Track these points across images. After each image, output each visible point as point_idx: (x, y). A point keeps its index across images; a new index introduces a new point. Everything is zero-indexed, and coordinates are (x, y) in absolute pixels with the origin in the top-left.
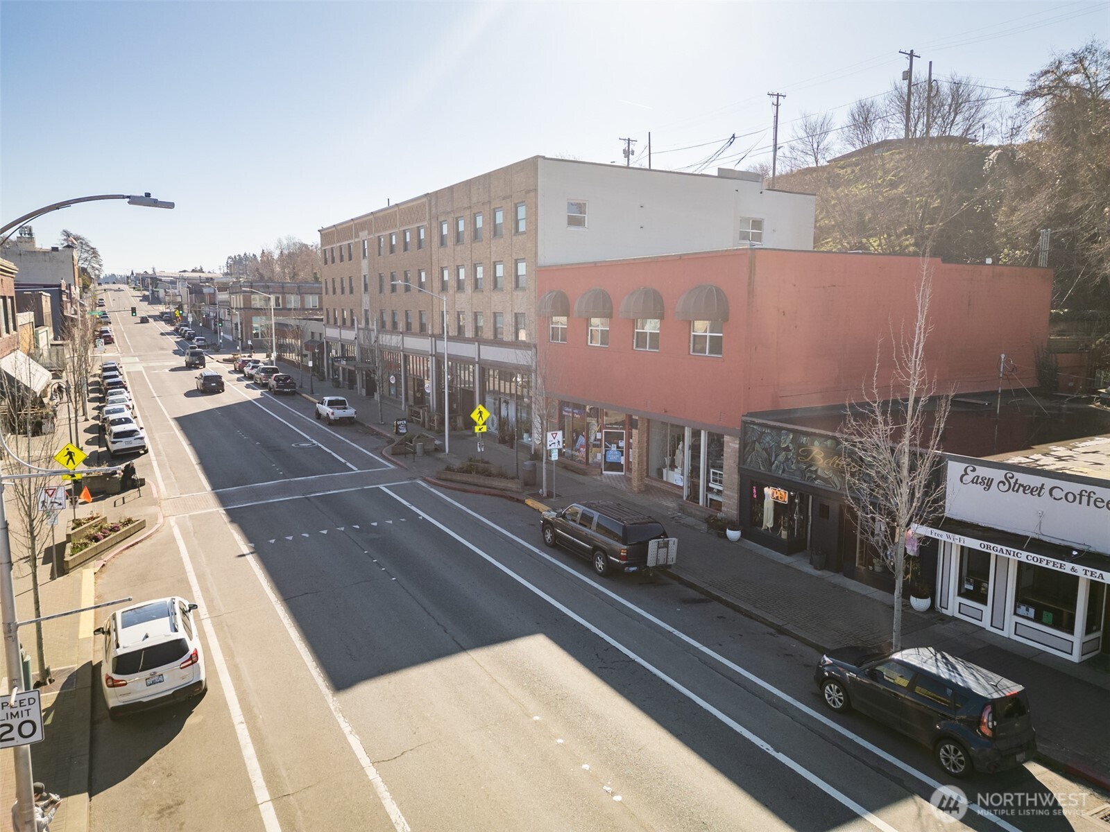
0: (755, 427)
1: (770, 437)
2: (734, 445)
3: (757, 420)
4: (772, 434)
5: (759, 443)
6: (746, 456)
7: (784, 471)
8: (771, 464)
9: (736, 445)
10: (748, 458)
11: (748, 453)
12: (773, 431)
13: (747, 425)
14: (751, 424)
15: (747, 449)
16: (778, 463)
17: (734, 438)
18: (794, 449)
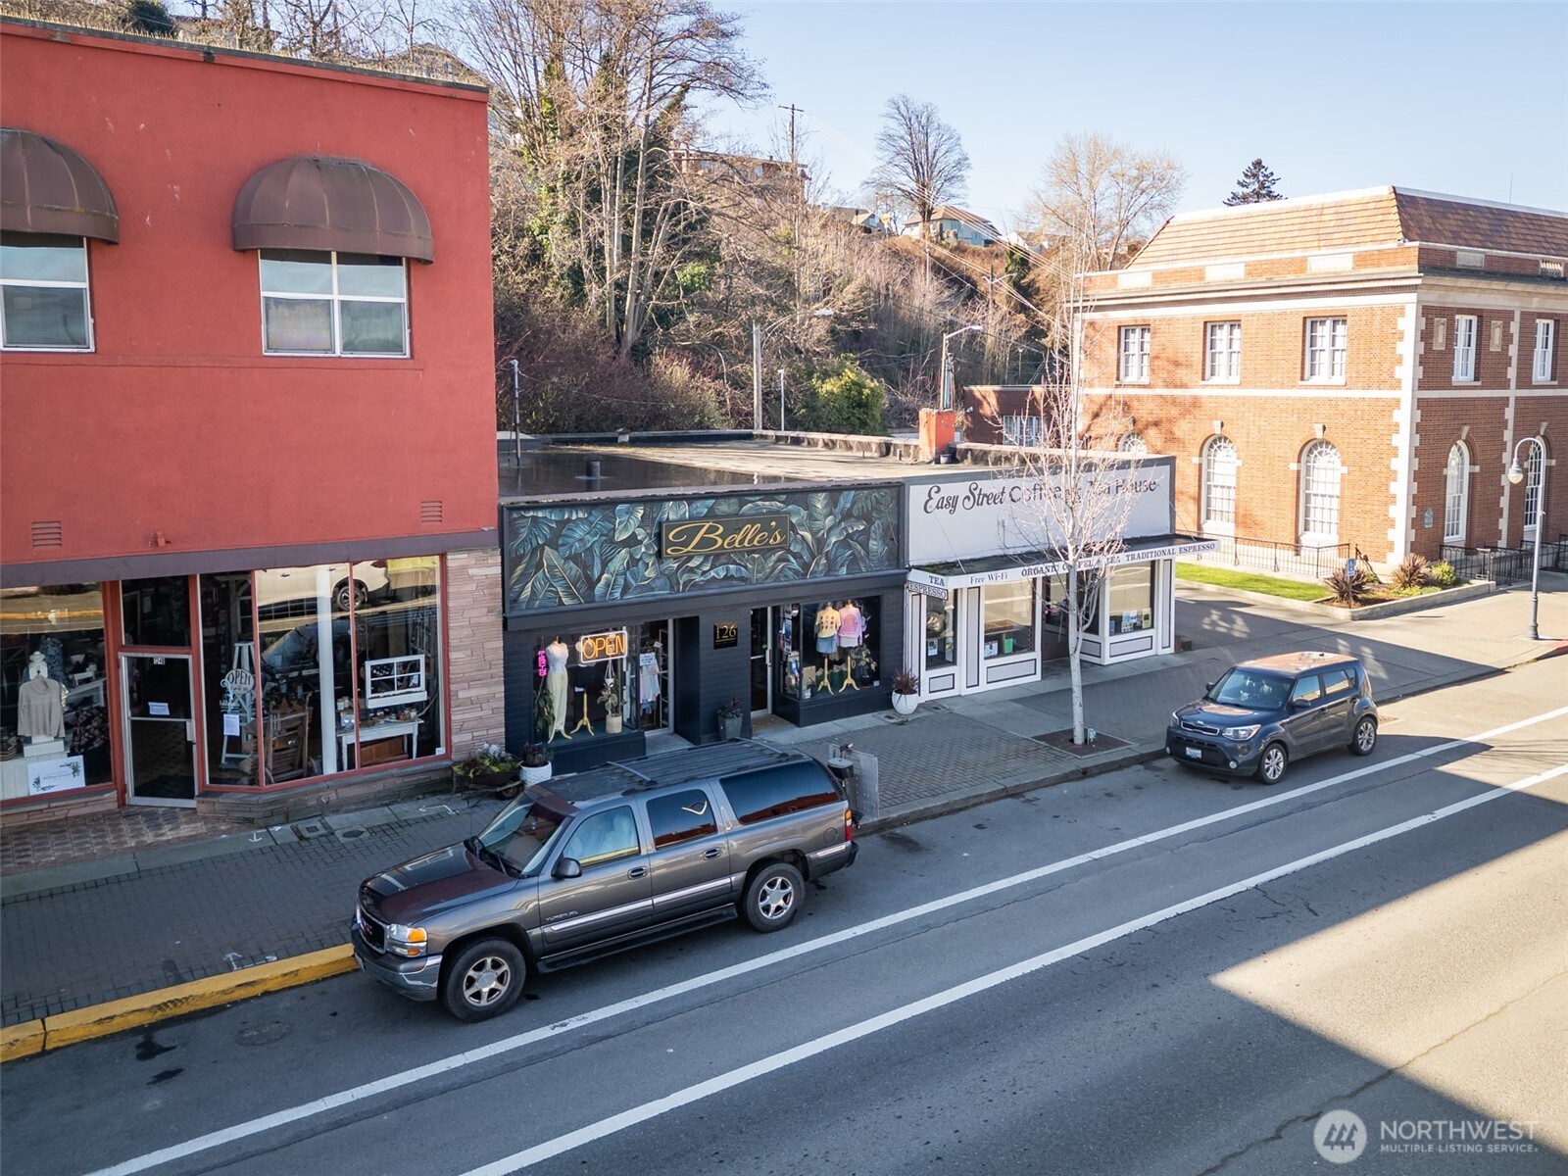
0: (540, 514)
1: (587, 528)
2: (485, 571)
3: (544, 499)
4: (591, 519)
5: (555, 547)
6: (517, 588)
7: (626, 589)
8: (592, 584)
9: (489, 568)
10: (527, 591)
11: (524, 577)
12: (590, 514)
13: (515, 515)
14: (527, 509)
15: (519, 570)
16: (609, 580)
17: (481, 554)
18: (649, 535)
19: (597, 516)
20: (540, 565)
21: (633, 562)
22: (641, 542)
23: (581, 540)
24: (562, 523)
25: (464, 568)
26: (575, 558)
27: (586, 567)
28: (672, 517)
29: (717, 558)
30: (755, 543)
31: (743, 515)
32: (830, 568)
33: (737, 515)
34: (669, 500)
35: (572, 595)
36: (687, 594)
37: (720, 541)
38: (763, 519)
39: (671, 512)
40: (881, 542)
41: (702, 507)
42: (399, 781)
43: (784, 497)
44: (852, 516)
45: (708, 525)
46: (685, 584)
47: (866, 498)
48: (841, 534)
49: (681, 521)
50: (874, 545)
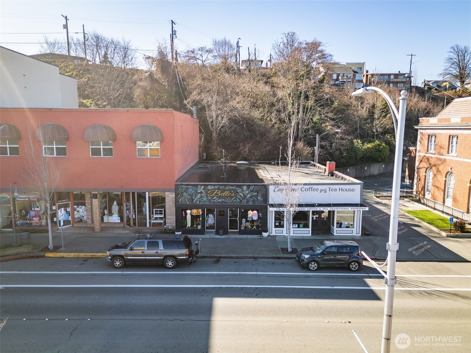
0: (183, 186)
2: (172, 196)
3: (184, 183)
4: (193, 188)
5: (186, 193)
6: (178, 199)
7: (200, 202)
8: (193, 200)
9: (173, 195)
10: (180, 200)
11: (180, 198)
12: (193, 187)
13: (178, 186)
14: (180, 185)
15: (179, 196)
16: (197, 199)
17: (171, 193)
18: (205, 192)
19: (194, 187)
20: (183, 196)
21: (201, 197)
22: (203, 193)
23: (191, 191)
24: (187, 188)
25: (168, 195)
26: (190, 195)
27: (192, 197)
28: (210, 188)
29: (220, 197)
30: (228, 195)
31: (226, 189)
32: (247, 202)
33: (224, 189)
34: (209, 185)
35: (189, 202)
36: (213, 204)
37: (220, 194)
38: (230, 191)
39: (209, 187)
40: (261, 198)
41: (216, 187)
42: (157, 230)
43: (236, 186)
44: (253, 191)
45: (217, 191)
46: (212, 202)
47: (257, 188)
48: (250, 195)
49: (212, 189)
50: (259, 198)
